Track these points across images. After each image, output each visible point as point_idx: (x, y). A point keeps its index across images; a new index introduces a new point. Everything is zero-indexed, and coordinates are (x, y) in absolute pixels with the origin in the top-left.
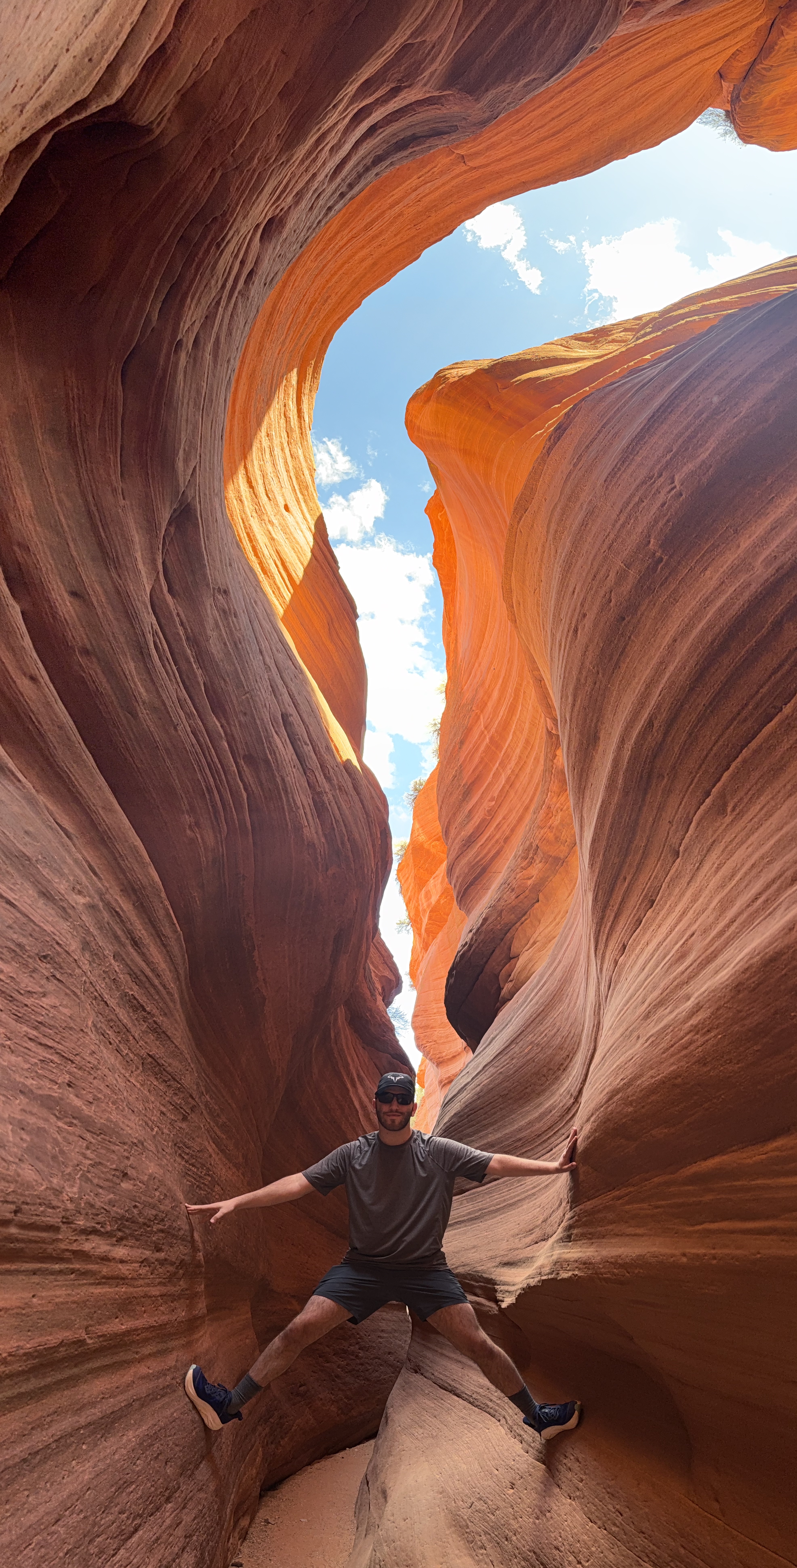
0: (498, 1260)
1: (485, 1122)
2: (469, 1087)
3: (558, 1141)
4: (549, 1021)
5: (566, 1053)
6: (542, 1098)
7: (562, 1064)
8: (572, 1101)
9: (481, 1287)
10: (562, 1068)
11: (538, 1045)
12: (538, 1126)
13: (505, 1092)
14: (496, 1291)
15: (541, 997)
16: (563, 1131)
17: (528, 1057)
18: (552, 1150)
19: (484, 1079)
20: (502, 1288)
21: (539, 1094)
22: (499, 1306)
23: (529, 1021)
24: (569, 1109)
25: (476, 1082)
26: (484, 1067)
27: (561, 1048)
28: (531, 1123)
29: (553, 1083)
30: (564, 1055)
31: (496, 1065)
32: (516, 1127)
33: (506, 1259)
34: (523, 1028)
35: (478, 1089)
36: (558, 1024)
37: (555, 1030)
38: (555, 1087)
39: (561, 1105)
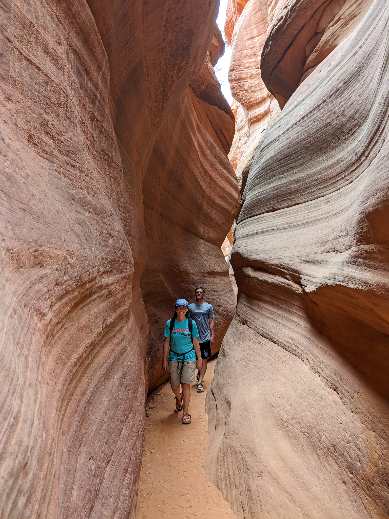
0: (302, 258)
1: (292, 165)
2: (281, 139)
3: (344, 184)
4: (346, 95)
5: (356, 122)
6: (334, 152)
7: (351, 130)
8: (356, 158)
9: (290, 275)
10: (351, 133)
11: (335, 112)
12: (331, 171)
13: (309, 145)
14: (301, 279)
15: (342, 75)
16: (347, 178)
17: (327, 121)
18: (339, 189)
19: (293, 135)
20: (306, 277)
21: (332, 149)
22: (304, 290)
23: (331, 93)
24: (353, 164)
25: (287, 136)
26: (293, 125)
27: (352, 117)
28: (326, 169)
29: (343, 143)
30: (354, 124)
31: (302, 124)
32: (314, 170)
33: (307, 259)
34: (324, 99)
35: (288, 141)
36: (352, 99)
37: (350, 103)
38: (344, 145)
39: (348, 159)
